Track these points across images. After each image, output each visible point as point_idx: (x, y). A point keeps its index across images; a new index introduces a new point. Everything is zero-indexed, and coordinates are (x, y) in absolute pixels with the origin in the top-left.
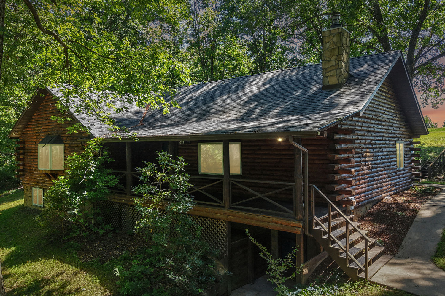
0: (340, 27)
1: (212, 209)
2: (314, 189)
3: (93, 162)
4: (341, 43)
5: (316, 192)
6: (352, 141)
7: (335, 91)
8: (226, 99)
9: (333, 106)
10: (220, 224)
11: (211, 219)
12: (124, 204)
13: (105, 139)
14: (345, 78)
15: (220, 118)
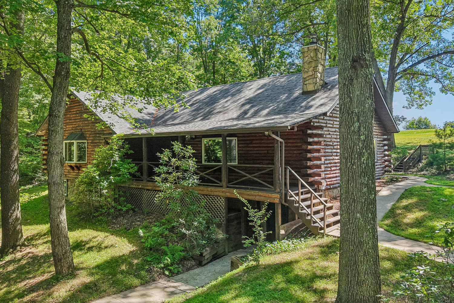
0: (315, 45)
1: (213, 189)
2: (288, 170)
3: (116, 153)
4: (316, 58)
5: (290, 171)
6: (321, 136)
7: (312, 96)
8: (226, 102)
9: (308, 107)
10: (219, 200)
11: (213, 196)
12: (141, 188)
13: (125, 135)
14: (321, 86)
15: (220, 117)
